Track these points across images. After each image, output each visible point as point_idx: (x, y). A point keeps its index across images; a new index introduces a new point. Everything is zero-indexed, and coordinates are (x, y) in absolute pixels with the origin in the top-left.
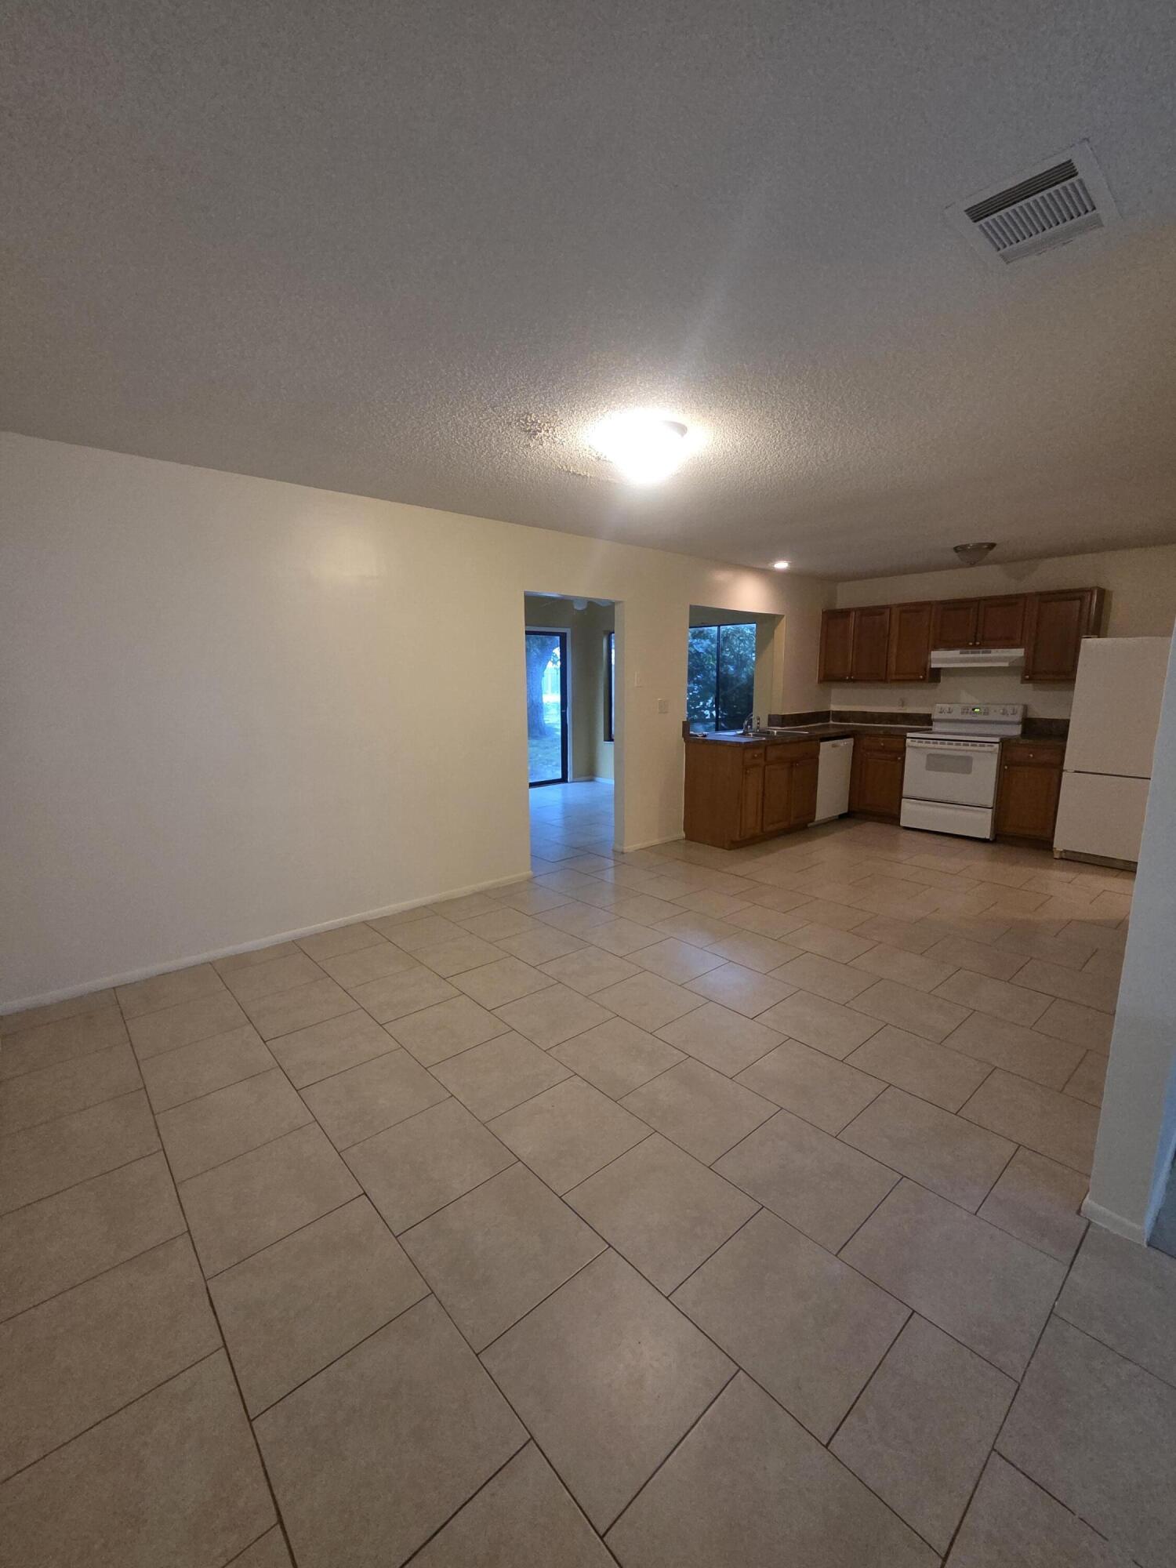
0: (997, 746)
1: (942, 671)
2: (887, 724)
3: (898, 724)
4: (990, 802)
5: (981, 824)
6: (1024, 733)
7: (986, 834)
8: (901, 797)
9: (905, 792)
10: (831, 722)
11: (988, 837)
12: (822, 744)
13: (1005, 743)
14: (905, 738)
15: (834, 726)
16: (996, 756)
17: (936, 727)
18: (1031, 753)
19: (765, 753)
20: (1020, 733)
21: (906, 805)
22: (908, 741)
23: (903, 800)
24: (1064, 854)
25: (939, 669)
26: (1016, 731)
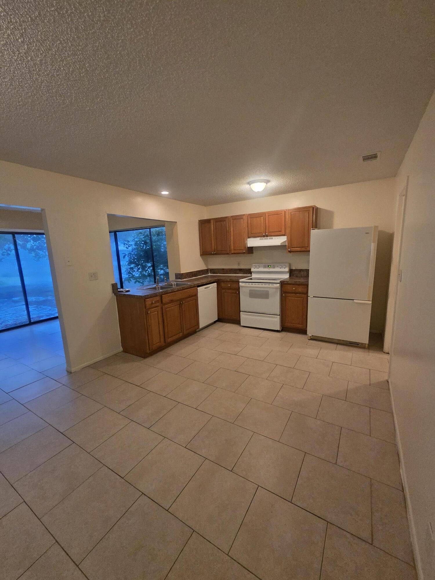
0: (278, 285)
1: (254, 248)
2: (233, 274)
3: (238, 274)
4: (278, 311)
5: (275, 323)
6: (290, 276)
7: (278, 328)
8: (240, 311)
9: (241, 309)
10: (209, 274)
11: (279, 330)
12: (198, 288)
13: (283, 283)
14: (239, 282)
15: (211, 276)
16: (279, 290)
17: (254, 276)
18: (293, 287)
19: (161, 299)
20: (288, 277)
21: (242, 315)
22: (240, 284)
23: (241, 312)
24: (312, 337)
25: (252, 248)
26: (286, 276)
